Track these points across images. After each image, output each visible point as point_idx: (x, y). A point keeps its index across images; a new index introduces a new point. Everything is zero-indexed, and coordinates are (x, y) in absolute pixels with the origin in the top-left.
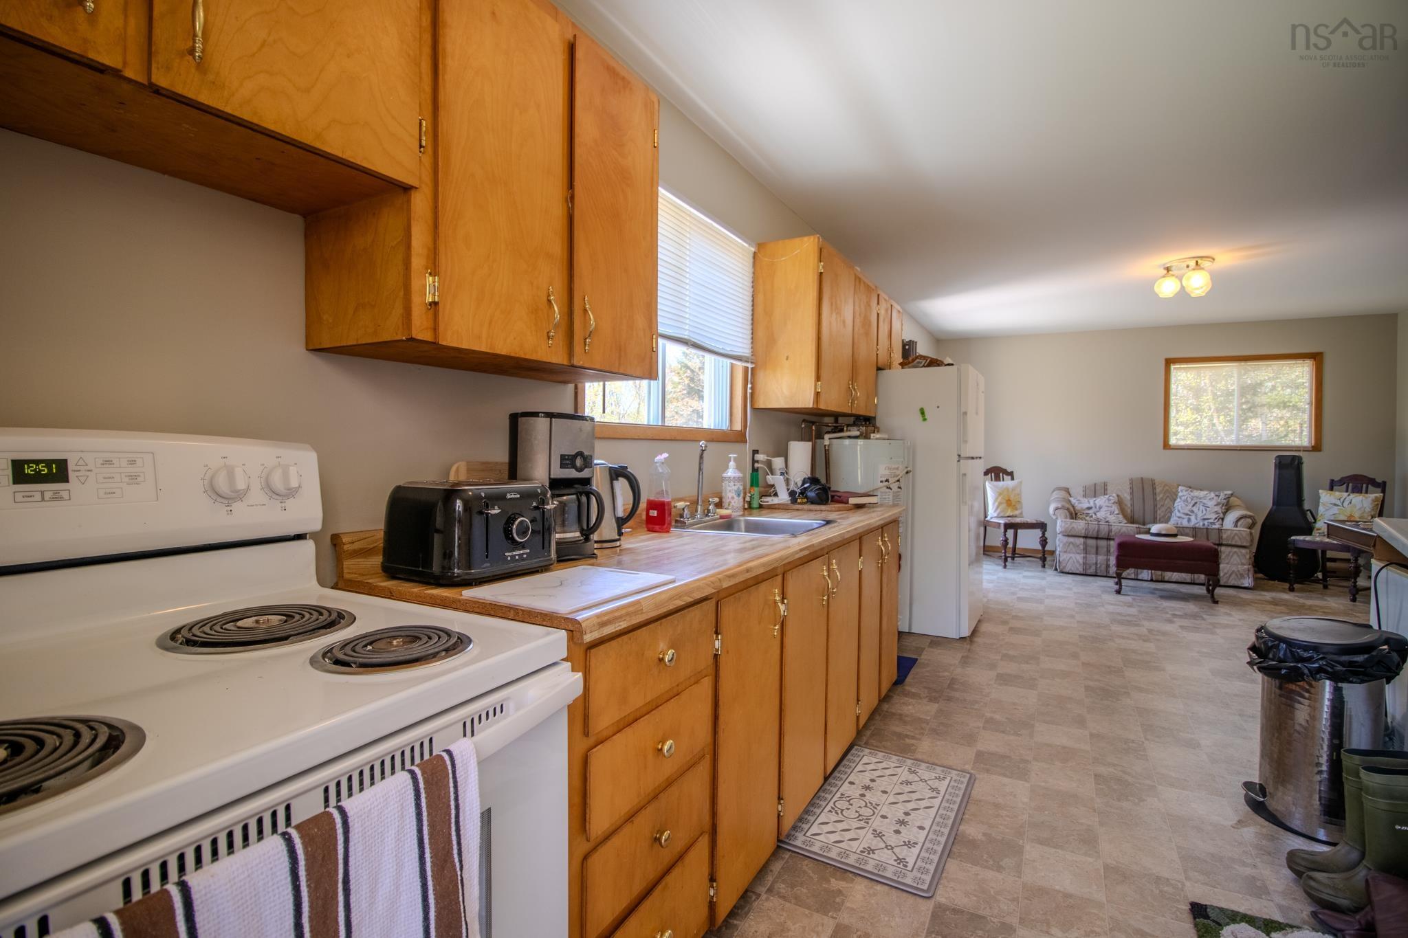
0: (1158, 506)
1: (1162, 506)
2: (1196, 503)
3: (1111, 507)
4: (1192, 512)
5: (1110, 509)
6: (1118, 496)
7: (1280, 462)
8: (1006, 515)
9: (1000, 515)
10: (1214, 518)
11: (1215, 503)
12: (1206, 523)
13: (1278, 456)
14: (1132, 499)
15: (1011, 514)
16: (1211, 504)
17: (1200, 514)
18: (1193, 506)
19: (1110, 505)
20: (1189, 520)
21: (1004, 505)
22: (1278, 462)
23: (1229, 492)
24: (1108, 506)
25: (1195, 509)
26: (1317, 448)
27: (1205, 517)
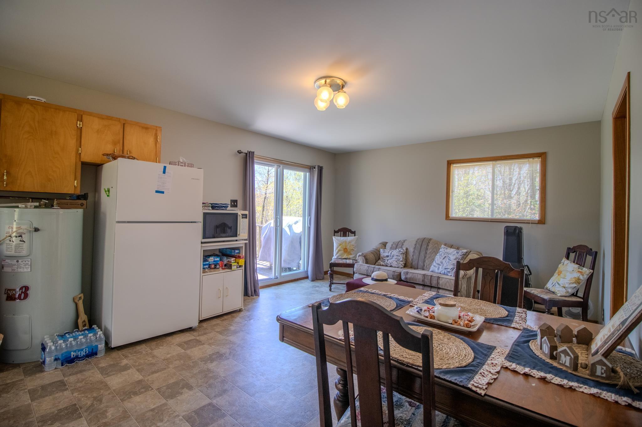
0: (427, 257)
1: (429, 257)
2: (445, 257)
3: (399, 256)
4: (442, 263)
5: (398, 257)
6: (407, 249)
7: (507, 231)
8: (343, 258)
9: (339, 258)
10: (450, 268)
11: (454, 258)
12: (446, 271)
13: (507, 227)
14: (414, 252)
15: (346, 257)
16: (452, 258)
17: (445, 265)
18: (444, 259)
19: (399, 255)
20: (438, 269)
21: (342, 252)
22: (506, 230)
23: (465, 251)
24: (397, 256)
25: (444, 261)
26: (542, 221)
27: (446, 267)
